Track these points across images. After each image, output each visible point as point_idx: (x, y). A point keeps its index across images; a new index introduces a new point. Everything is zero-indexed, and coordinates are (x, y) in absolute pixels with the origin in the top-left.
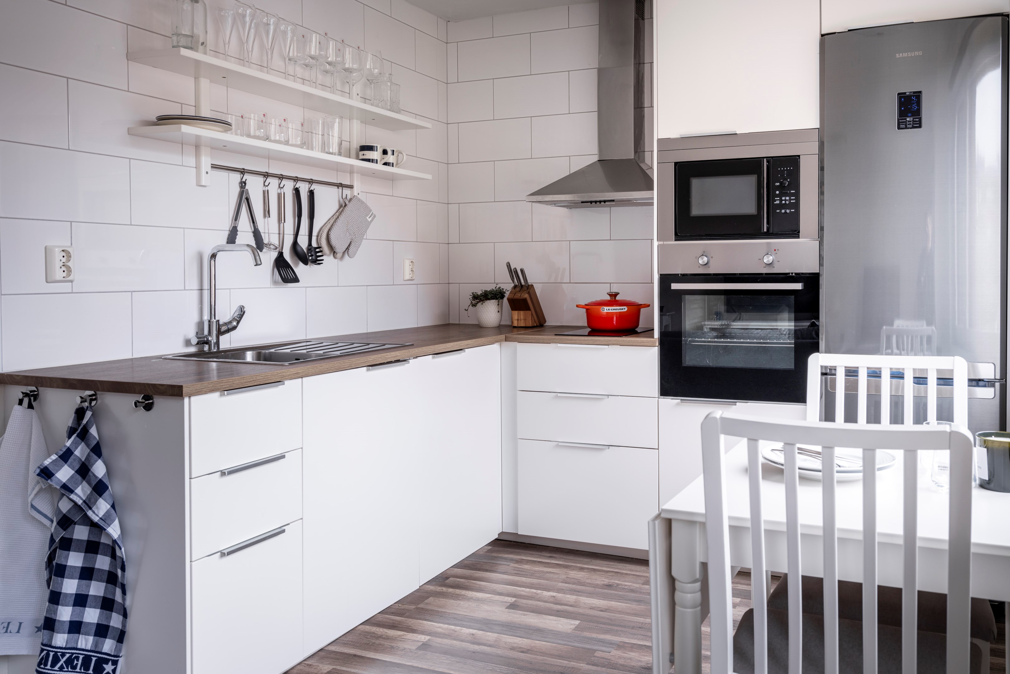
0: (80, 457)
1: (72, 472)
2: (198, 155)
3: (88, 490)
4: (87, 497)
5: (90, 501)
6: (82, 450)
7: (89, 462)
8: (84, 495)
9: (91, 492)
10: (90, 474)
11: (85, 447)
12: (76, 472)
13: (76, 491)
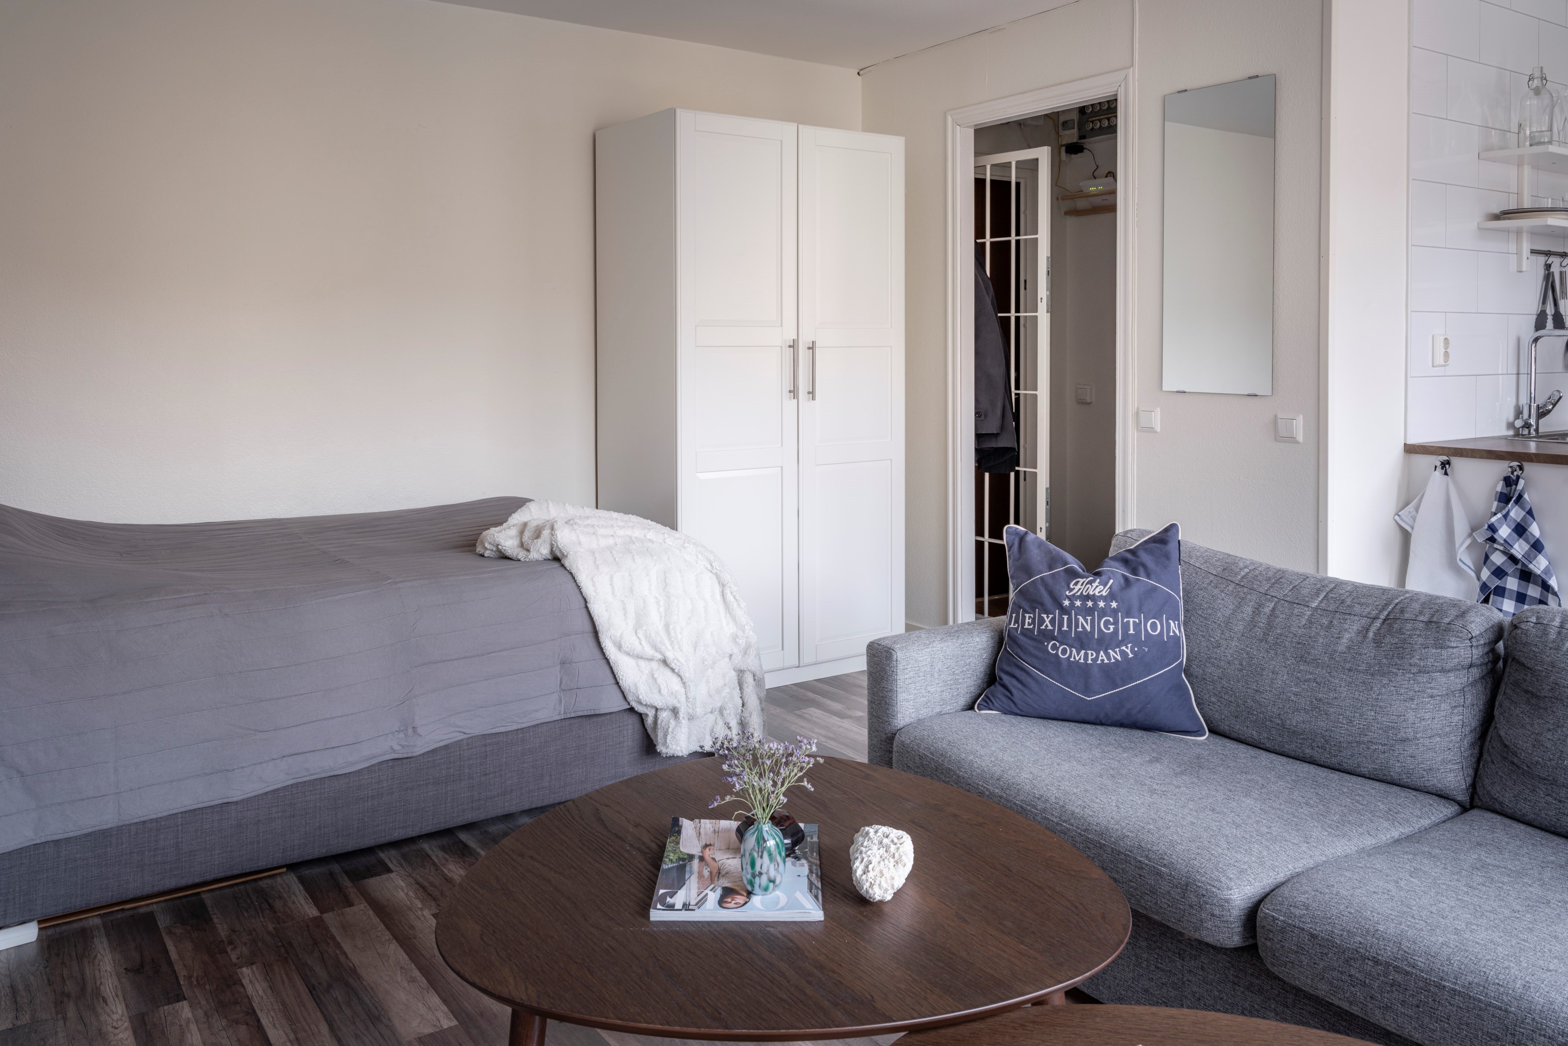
0: (1515, 518)
1: (1509, 531)
2: (1519, 241)
3: (1527, 547)
4: (1525, 553)
5: (1529, 556)
6: (1516, 511)
7: (1526, 523)
8: (1522, 550)
9: (1529, 549)
10: (1527, 532)
11: (1520, 510)
12: (1513, 530)
13: (1514, 547)
